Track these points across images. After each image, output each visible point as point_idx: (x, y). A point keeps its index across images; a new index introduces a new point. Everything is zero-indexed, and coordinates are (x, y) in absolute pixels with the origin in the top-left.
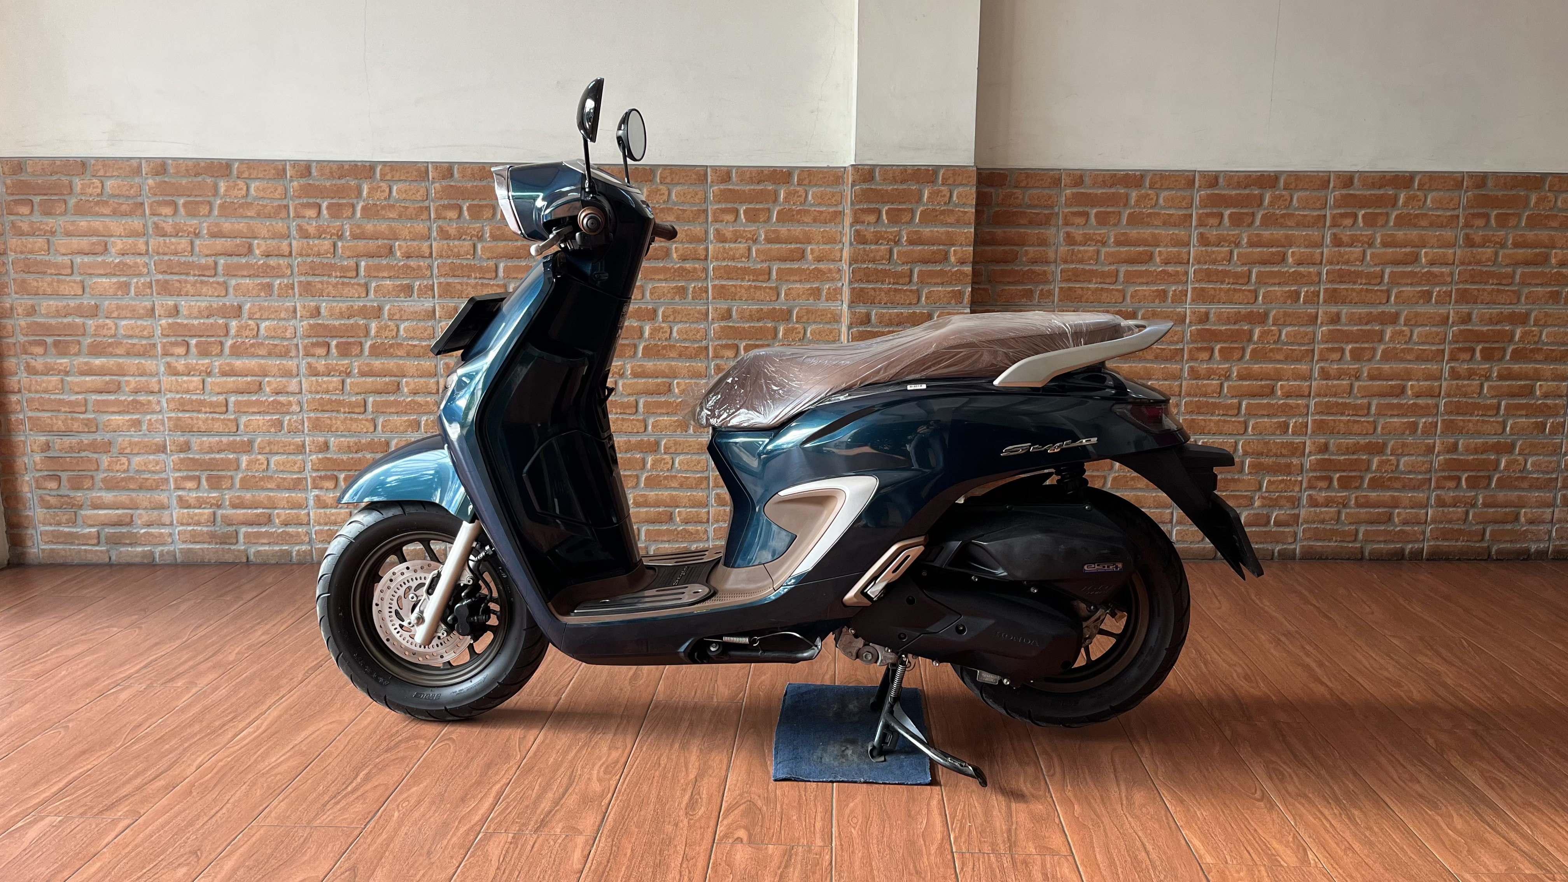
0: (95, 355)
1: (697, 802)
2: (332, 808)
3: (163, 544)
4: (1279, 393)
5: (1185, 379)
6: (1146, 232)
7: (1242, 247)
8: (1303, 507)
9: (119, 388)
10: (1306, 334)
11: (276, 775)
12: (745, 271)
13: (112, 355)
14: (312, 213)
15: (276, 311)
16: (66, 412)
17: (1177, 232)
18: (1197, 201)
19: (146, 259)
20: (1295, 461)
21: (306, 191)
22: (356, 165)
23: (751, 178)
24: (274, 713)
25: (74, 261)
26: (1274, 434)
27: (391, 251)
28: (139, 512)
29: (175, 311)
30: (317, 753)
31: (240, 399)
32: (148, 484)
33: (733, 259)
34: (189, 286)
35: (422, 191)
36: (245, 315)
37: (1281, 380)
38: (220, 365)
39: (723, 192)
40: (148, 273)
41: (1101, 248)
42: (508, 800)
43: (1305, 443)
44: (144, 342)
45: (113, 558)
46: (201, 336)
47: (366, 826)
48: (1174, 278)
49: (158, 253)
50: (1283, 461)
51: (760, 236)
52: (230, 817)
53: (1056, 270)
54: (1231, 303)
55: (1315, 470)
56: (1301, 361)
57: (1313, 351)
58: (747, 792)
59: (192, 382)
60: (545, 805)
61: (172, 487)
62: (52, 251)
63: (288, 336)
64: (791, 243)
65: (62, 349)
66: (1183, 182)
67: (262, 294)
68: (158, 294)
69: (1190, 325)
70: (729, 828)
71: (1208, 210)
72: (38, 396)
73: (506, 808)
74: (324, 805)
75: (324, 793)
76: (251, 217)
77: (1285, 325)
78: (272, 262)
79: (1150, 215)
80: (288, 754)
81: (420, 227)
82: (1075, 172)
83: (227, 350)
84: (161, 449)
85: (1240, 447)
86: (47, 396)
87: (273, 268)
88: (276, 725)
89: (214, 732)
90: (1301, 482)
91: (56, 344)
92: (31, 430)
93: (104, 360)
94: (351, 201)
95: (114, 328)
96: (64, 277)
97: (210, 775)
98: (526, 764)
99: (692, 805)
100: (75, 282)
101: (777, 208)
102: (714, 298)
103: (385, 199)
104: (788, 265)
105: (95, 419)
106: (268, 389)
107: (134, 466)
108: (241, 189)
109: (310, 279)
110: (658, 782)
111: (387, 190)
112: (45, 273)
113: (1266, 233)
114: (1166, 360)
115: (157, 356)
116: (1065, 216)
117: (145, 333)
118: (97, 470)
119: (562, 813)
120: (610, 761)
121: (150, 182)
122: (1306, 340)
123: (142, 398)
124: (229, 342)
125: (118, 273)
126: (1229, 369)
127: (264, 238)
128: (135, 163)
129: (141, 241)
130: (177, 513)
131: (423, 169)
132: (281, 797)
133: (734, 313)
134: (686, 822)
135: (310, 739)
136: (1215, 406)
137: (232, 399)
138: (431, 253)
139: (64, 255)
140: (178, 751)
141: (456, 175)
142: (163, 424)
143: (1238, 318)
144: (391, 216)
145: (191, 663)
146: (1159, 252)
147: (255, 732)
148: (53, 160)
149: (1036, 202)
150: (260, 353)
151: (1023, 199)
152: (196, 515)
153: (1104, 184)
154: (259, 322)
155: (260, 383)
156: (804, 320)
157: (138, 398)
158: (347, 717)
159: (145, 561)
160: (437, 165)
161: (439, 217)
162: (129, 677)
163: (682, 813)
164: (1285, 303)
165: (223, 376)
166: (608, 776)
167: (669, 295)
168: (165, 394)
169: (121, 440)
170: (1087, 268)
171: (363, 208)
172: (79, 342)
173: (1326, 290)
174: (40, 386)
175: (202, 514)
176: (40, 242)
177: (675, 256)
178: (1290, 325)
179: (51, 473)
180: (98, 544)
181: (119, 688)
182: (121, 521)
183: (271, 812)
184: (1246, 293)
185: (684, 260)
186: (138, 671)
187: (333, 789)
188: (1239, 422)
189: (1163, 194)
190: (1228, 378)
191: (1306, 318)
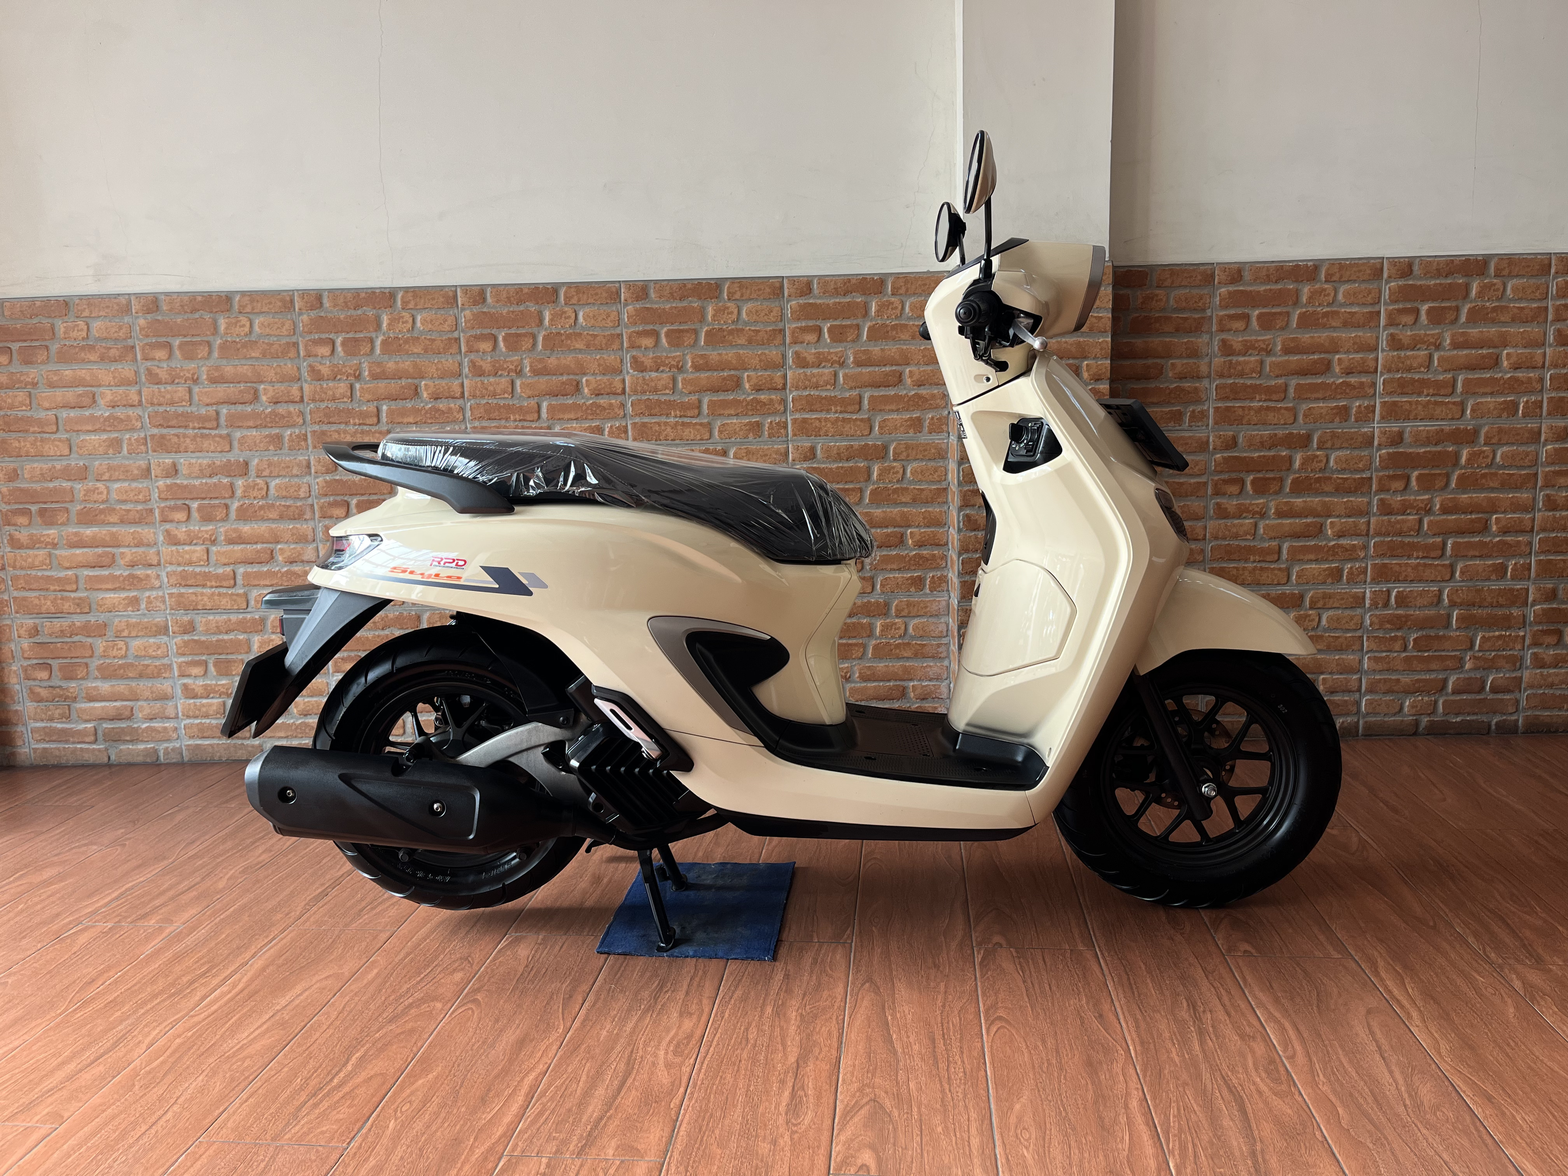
0: (85, 524)
1: (800, 1102)
2: (308, 1114)
3: (168, 740)
4: (1494, 528)
5: (1374, 515)
6: (1322, 336)
7: (1444, 349)
8: (1527, 668)
9: (114, 562)
10: (1527, 454)
11: (244, 1060)
12: (832, 401)
13: (103, 523)
14: (325, 350)
15: (288, 467)
16: (55, 591)
17: (1360, 334)
18: (1386, 295)
19: (139, 411)
20: (1515, 612)
21: (318, 324)
22: (374, 293)
23: (836, 289)
24: (258, 963)
25: (58, 415)
26: (1488, 579)
27: (416, 392)
28: (140, 703)
29: (174, 470)
30: (303, 1024)
31: (249, 570)
32: (149, 671)
33: (816, 387)
34: (188, 441)
35: (451, 321)
36: (253, 472)
37: (1496, 512)
38: (226, 532)
39: (803, 307)
40: (142, 427)
41: (1264, 358)
42: (544, 1100)
43: (1527, 590)
44: (140, 507)
45: (113, 757)
46: (204, 499)
47: (349, 1144)
48: (1360, 391)
49: (152, 404)
50: (1500, 612)
51: (848, 358)
52: (175, 1126)
53: (1210, 387)
54: (1431, 419)
55: (1540, 623)
56: (1521, 488)
57: (1536, 474)
58: (868, 1086)
59: (194, 551)
60: (594, 1109)
61: (176, 675)
62: (34, 405)
63: (302, 495)
64: (885, 365)
65: (48, 517)
66: (1368, 272)
67: (271, 448)
68: (154, 451)
69: (1379, 449)
70: (849, 1148)
71: (1401, 306)
72: (23, 573)
73: (540, 1114)
74: (299, 1109)
75: (301, 1089)
76: (257, 358)
77: (1500, 444)
78: (282, 409)
79: (1326, 314)
80: (265, 1027)
81: (448, 362)
82: (1232, 266)
83: (233, 515)
84: (163, 630)
85: (1445, 597)
86: (34, 573)
87: (283, 417)
88: (256, 982)
89: (180, 991)
90: (1524, 637)
91: (42, 512)
92: (17, 612)
93: (95, 529)
94: (368, 335)
95: (105, 493)
96: (48, 435)
97: (161, 1059)
98: (571, 1039)
99: (795, 1106)
100: (60, 440)
101: (868, 324)
102: (795, 435)
103: (408, 331)
104: (882, 392)
105: (88, 597)
106: (280, 558)
107: (132, 651)
108: (244, 326)
109: (325, 427)
110: (746, 1070)
111: (411, 320)
112: (27, 431)
113: (1474, 332)
114: (1349, 492)
115: (154, 523)
116: (1221, 320)
117: (140, 497)
118: (91, 657)
119: (617, 1122)
120: (681, 1035)
121: (142, 322)
122: (1527, 462)
123: (139, 572)
124: (235, 505)
125: (109, 429)
126: (1430, 500)
127: (271, 382)
128: (123, 301)
129: (133, 390)
130: (182, 703)
131: (451, 294)
132: (244, 1096)
133: (819, 452)
134: (787, 1138)
135: (297, 1002)
136: (1413, 546)
137: (241, 570)
138: (463, 393)
139: (47, 409)
140: (129, 1021)
141: (489, 300)
142: (164, 602)
143: (1439, 437)
144: (416, 351)
145: (171, 893)
146: (1339, 359)
147: (230, 992)
148: (33, 300)
149: (1184, 304)
150: (271, 516)
151: (1168, 300)
152: (203, 705)
153: (1268, 279)
154: (269, 480)
155: (272, 551)
156: (903, 456)
157: (135, 573)
158: (346, 970)
159: (148, 760)
160: (466, 289)
161: (470, 351)
162: (94, 912)
163: (781, 1120)
164: (1500, 417)
165: (230, 544)
166: (678, 1060)
167: (741, 433)
168: (165, 567)
169: (117, 622)
170: (1249, 382)
171: (384, 343)
172: (67, 510)
173: (1550, 399)
174: (26, 561)
175: (211, 705)
176: (21, 396)
177: (747, 386)
178: (1507, 444)
179: (41, 661)
180: (95, 741)
181: (80, 927)
182: (120, 714)
183: (228, 1119)
184: (1451, 406)
185: (758, 390)
186: (106, 905)
187: (313, 1083)
188: (1443, 565)
189: (1342, 289)
190: (1429, 511)
191: (1527, 435)
